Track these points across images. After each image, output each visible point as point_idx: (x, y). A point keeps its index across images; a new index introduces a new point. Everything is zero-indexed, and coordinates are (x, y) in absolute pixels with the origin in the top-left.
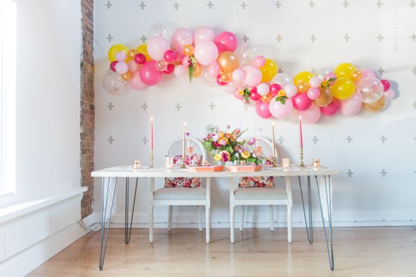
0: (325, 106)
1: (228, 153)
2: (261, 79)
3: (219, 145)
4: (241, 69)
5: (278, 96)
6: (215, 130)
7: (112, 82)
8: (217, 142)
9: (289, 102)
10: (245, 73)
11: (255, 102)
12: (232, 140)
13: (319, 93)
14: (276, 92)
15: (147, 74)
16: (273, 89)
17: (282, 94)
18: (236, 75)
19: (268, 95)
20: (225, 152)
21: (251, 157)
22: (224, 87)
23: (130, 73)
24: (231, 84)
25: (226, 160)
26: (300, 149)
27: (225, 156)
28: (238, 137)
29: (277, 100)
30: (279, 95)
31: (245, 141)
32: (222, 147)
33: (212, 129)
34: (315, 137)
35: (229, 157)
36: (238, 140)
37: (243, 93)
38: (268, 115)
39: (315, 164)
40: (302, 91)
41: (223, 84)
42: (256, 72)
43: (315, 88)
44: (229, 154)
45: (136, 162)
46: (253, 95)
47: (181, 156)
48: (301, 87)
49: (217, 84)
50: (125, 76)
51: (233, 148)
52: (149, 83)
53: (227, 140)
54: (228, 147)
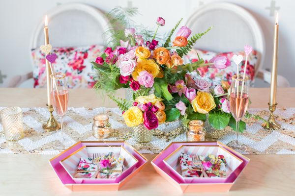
25: (153, 125)
27: (149, 113)
31: (201, 62)
35: (160, 117)
44: (162, 106)
51: (171, 87)
53: (157, 68)
54: (160, 86)
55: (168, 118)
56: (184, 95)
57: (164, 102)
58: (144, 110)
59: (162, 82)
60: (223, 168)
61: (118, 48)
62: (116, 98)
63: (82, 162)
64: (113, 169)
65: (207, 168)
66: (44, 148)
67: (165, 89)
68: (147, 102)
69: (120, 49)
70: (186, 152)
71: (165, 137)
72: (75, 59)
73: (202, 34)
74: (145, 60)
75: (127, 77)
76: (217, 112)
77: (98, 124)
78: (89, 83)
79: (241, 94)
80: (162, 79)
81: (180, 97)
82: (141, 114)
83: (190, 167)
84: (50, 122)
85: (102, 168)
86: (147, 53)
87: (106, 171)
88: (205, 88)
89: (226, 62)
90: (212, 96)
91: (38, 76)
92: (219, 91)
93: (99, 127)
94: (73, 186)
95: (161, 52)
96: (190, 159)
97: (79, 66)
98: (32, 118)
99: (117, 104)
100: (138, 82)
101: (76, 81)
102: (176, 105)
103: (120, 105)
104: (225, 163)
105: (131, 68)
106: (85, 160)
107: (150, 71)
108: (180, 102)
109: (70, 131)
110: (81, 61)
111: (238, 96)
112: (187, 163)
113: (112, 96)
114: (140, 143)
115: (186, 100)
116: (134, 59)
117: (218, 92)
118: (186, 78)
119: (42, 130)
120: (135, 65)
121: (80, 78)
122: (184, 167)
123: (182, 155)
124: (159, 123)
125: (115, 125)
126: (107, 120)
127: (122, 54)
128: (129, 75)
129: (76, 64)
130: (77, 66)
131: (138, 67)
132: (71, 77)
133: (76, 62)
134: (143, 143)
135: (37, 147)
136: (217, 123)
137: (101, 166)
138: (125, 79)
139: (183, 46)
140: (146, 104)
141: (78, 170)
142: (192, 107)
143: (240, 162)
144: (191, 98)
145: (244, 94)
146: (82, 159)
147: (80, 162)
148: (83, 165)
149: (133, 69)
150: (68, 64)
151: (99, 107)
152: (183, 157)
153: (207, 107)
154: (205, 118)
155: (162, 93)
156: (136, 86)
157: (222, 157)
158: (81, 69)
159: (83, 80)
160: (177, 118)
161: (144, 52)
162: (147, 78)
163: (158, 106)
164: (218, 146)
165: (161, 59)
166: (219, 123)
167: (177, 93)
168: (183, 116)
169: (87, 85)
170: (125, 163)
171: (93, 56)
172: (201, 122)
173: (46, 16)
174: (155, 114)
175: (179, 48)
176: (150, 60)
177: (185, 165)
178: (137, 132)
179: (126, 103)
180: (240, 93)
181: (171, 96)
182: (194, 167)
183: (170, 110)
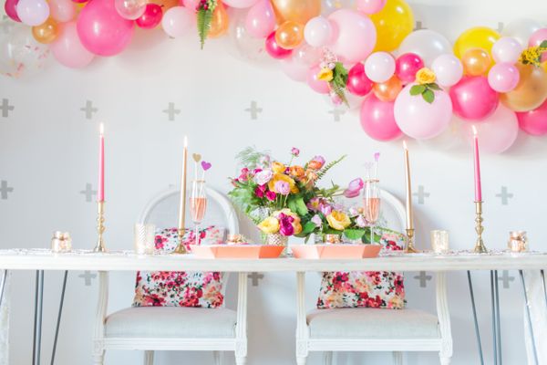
0: (530, 109)
1: (294, 216)
2: (373, 43)
3: (272, 195)
4: (326, 16)
5: (416, 83)
6: (263, 159)
7: (10, 47)
8: (266, 185)
9: (442, 98)
10: (335, 28)
11: (360, 99)
12: (304, 183)
13: (517, 77)
14: (412, 74)
15: (97, 28)
16: (405, 67)
17: (427, 77)
18: (313, 32)
19: (390, 83)
20: (287, 212)
21: (353, 226)
22: (282, 62)
23: (55, 25)
24: (301, 53)
25: (289, 232)
26: (474, 207)
27: (285, 222)
28: (319, 176)
29: (414, 91)
30: (420, 79)
31: (336, 188)
32: (281, 201)
33: (255, 159)
34: (504, 189)
35: (296, 226)
36: (320, 184)
37: (330, 77)
38: (391, 132)
39: (515, 244)
40: (473, 73)
41: (282, 53)
42: (362, 24)
43: (507, 65)
44: (297, 218)
45: (58, 235)
46: (355, 81)
47: (175, 230)
48: (473, 61)
49: (265, 54)
50: (42, 31)
51: (307, 202)
52: (101, 49)
53: (293, 182)
54: (295, 202)
55: (304, 230)
56: (319, 211)
57: (300, 215)
58: (280, 218)
61: (254, 168)
69: (256, 170)
73: (336, 162)
81: (315, 212)
82: (277, 222)
84: (178, 247)
90: (347, 216)
102: (312, 219)
108: (316, 216)
115: (321, 215)
117: (353, 212)
124: (293, 233)
127: (257, 173)
128: (266, 183)
140: (282, 216)
142: (327, 222)
144: (326, 213)
155: (297, 210)
160: (313, 231)
166: (354, 235)
173: (186, 138)
174: (291, 223)
181: (307, 209)
183: (305, 223)
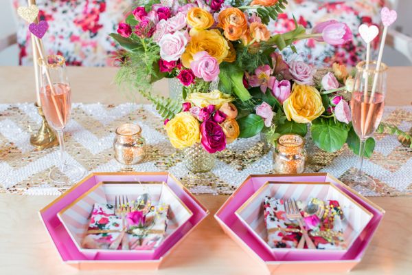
12: (246, 43)
51: (248, 77)
53: (225, 46)
54: (229, 76)
55: (242, 132)
56: (270, 92)
57: (236, 104)
58: (201, 120)
59: (233, 69)
60: (339, 226)
61: (156, 8)
62: (153, 97)
63: (96, 213)
64: (149, 228)
65: (311, 227)
66: (33, 182)
67: (238, 82)
68: (207, 105)
69: (160, 11)
70: (274, 194)
71: (236, 161)
72: (85, 13)
74: (204, 32)
75: (172, 63)
76: (326, 120)
77: (122, 140)
78: (109, 52)
79: (372, 95)
80: (233, 63)
81: (262, 93)
82: (197, 126)
83: (281, 223)
84: (42, 133)
85: (131, 226)
86: (207, 19)
87: (137, 231)
88: (306, 77)
89: (344, 33)
90: (317, 92)
91: (25, 42)
92: (330, 84)
93: (126, 145)
94: (79, 264)
95: (232, 16)
96: (281, 208)
97: (93, 24)
98: (13, 124)
99: (156, 106)
100: (190, 71)
101: (88, 51)
102: (257, 109)
103: (160, 107)
104: (342, 216)
105: (179, 46)
106: (101, 209)
107: (212, 51)
108: (264, 104)
109: (77, 149)
110: (94, 17)
111: (365, 98)
112: (277, 216)
113: (147, 93)
114: (195, 173)
115: (274, 99)
116: (184, 29)
117: (328, 86)
118: (273, 59)
119: (29, 147)
120: (186, 42)
121: (95, 45)
122: (271, 225)
123: (266, 200)
124: (227, 141)
125: (150, 137)
126: (139, 133)
127: (163, 20)
128: (177, 59)
129: (87, 21)
130: (89, 24)
131: (193, 44)
132: (79, 44)
133: (87, 18)
134: (201, 172)
135: (21, 179)
136: (326, 139)
137: (128, 222)
138: (169, 67)
139: (270, 4)
140: (205, 110)
141: (90, 228)
142: (283, 111)
143: (368, 217)
144: (282, 97)
145: (377, 94)
146: (96, 207)
147: (93, 213)
148: (98, 218)
149: (183, 49)
150: (75, 22)
151: (124, 103)
152: (268, 204)
153: (309, 112)
154: (304, 131)
155: (233, 88)
156: (188, 77)
157: (335, 204)
158: (95, 30)
159: (99, 49)
160: (259, 130)
161: (203, 17)
162: (207, 65)
163: (226, 110)
164: (328, 183)
165: (231, 31)
166: (329, 140)
167: (259, 87)
168: (269, 129)
169: (106, 56)
170: (170, 215)
171: (115, 8)
172: (298, 139)
174: (221, 125)
175: (263, 8)
176: (212, 31)
177: (273, 219)
178: (190, 155)
179: (171, 104)
180: (370, 92)
181: (249, 94)
182: (288, 223)
183: (246, 117)
